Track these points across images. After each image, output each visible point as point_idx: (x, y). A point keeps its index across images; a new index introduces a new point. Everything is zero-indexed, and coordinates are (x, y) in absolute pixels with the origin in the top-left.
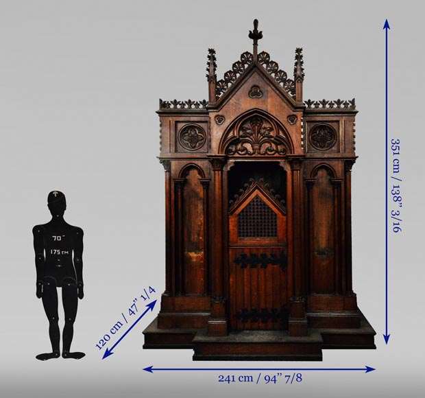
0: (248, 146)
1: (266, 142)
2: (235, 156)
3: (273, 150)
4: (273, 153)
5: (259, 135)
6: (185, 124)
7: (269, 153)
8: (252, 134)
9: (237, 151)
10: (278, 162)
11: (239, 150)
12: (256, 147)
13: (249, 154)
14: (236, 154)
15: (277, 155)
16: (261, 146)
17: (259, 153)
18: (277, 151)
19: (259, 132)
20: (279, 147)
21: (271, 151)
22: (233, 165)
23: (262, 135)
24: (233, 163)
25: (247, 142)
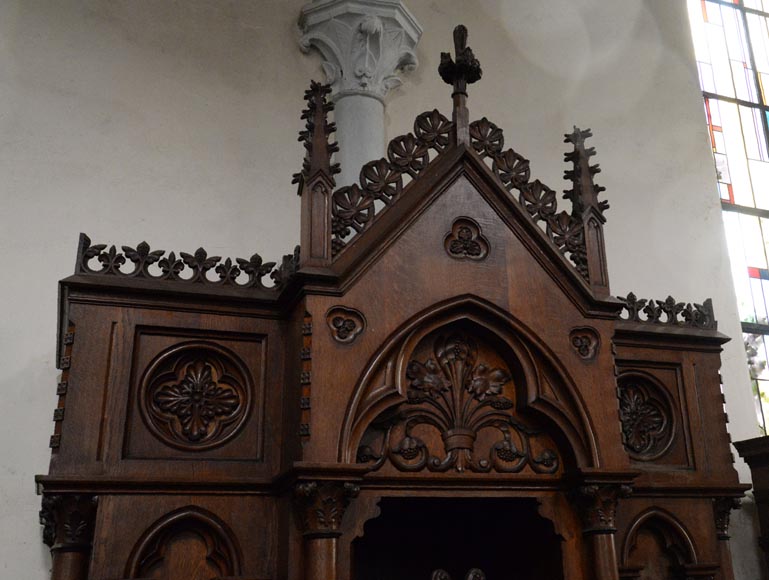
0: (430, 437)
1: (490, 423)
4: (514, 464)
5: (467, 395)
6: (173, 341)
7: (503, 464)
8: (442, 391)
9: (389, 455)
11: (400, 452)
12: (460, 440)
13: (432, 470)
14: (388, 464)
15: (528, 473)
16: (474, 438)
17: (470, 467)
18: (528, 460)
19: (466, 383)
20: (532, 441)
21: (510, 456)
22: (374, 512)
23: (476, 397)
24: (378, 504)
25: (427, 421)
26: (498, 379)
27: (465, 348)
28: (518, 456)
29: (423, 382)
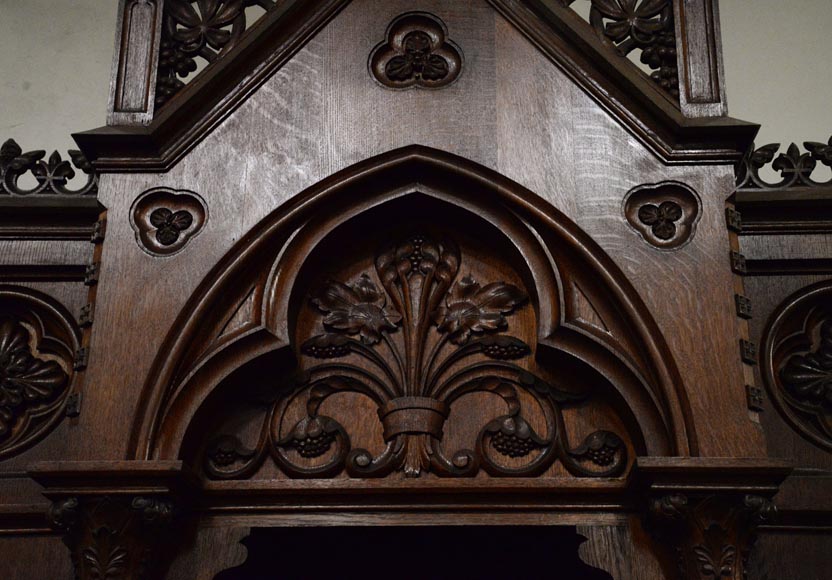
0: (357, 415)
1: (480, 386)
2: (259, 482)
3: (532, 443)
4: (528, 460)
5: (434, 334)
7: (506, 462)
8: (383, 332)
9: (270, 451)
10: (572, 537)
11: (291, 443)
12: (413, 415)
13: (353, 475)
14: (269, 466)
15: (557, 477)
16: (443, 414)
17: (430, 467)
18: (558, 451)
19: (431, 314)
20: (569, 415)
21: (517, 445)
22: (234, 556)
23: (453, 337)
24: (243, 541)
25: (350, 385)
26: (497, 303)
27: (432, 252)
28: (536, 444)
29: (344, 318)
